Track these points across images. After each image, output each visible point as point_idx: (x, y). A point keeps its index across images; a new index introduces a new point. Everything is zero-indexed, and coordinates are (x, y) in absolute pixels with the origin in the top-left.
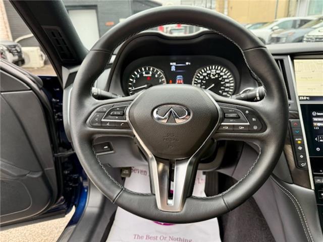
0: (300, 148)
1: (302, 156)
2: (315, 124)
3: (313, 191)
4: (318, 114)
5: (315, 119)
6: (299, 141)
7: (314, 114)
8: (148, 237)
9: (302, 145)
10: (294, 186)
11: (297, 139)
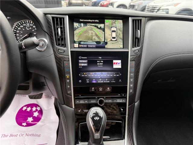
0: (68, 81)
1: (69, 87)
2: (80, 64)
3: (74, 109)
4: (83, 58)
5: (80, 61)
6: (68, 76)
7: (80, 57)
8: (11, 135)
9: (69, 79)
10: (64, 106)
11: (66, 75)
